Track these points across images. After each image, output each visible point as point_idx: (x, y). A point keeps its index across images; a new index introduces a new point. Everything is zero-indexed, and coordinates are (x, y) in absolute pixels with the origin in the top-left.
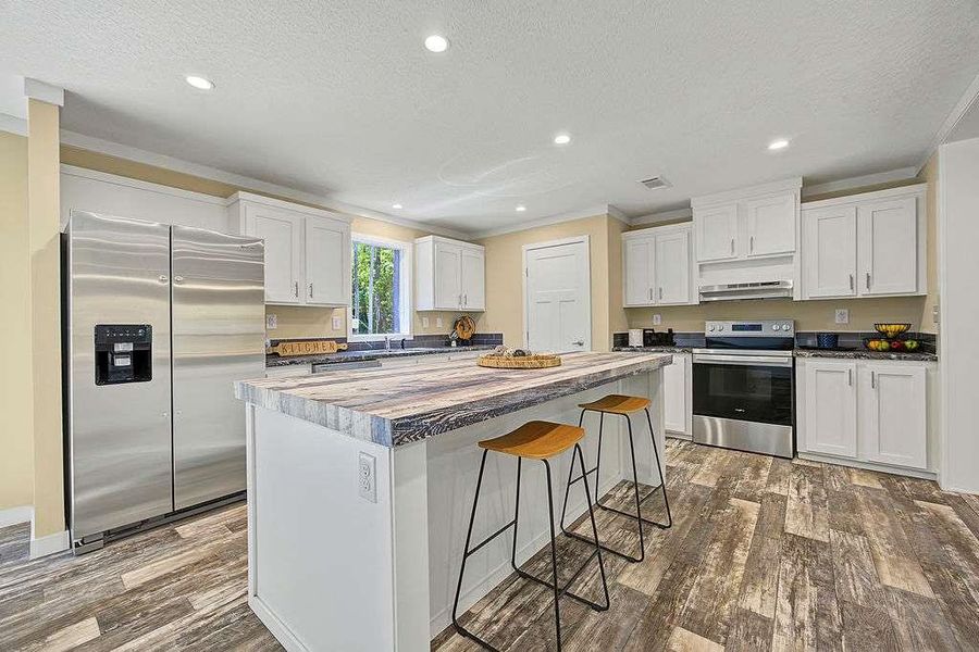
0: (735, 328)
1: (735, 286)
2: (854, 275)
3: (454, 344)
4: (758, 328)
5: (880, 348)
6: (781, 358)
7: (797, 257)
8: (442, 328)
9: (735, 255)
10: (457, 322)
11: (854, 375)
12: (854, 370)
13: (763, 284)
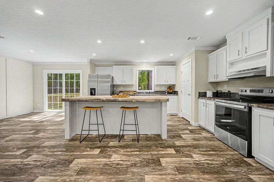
0: (251, 91)
1: (240, 71)
3: (166, 93)
4: (261, 91)
8: (164, 89)
10: (168, 88)
13: (252, 69)
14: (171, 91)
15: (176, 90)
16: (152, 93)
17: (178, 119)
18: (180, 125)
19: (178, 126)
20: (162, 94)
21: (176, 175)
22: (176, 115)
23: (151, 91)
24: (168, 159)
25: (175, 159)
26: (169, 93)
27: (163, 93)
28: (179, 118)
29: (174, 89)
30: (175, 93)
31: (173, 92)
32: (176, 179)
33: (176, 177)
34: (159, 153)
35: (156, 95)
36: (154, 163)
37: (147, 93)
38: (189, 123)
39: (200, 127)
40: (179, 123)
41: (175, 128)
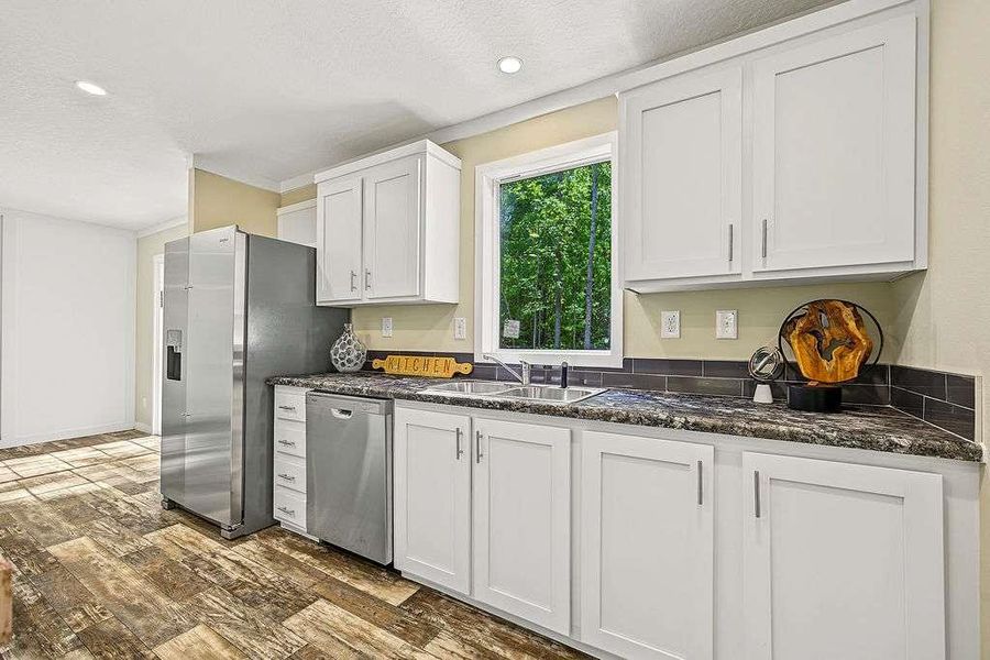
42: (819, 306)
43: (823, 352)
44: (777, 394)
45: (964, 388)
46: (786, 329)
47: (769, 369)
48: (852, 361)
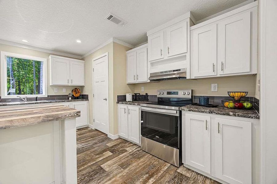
2: (215, 64)
3: (70, 98)
5: (229, 107)
6: (172, 111)
7: (188, 55)
9: (162, 57)
11: (209, 124)
12: (209, 120)
14: (78, 95)
15: (84, 93)
16: (41, 99)
17: (91, 133)
18: (96, 143)
19: (92, 147)
20: (63, 99)
21: (122, 172)
22: (87, 128)
23: (39, 96)
24: (109, 162)
25: (115, 159)
26: (75, 98)
27: (65, 99)
28: (92, 131)
29: (82, 92)
30: (84, 97)
31: (81, 97)
32: (124, 174)
33: (123, 174)
34: (96, 161)
35: (51, 102)
36: (97, 173)
37: (29, 99)
38: (106, 138)
39: (120, 138)
40: (94, 140)
41: (89, 152)
42: (76, 89)
43: (76, 93)
44: (72, 98)
45: (87, 95)
46: (72, 91)
47: (71, 96)
48: (79, 94)
